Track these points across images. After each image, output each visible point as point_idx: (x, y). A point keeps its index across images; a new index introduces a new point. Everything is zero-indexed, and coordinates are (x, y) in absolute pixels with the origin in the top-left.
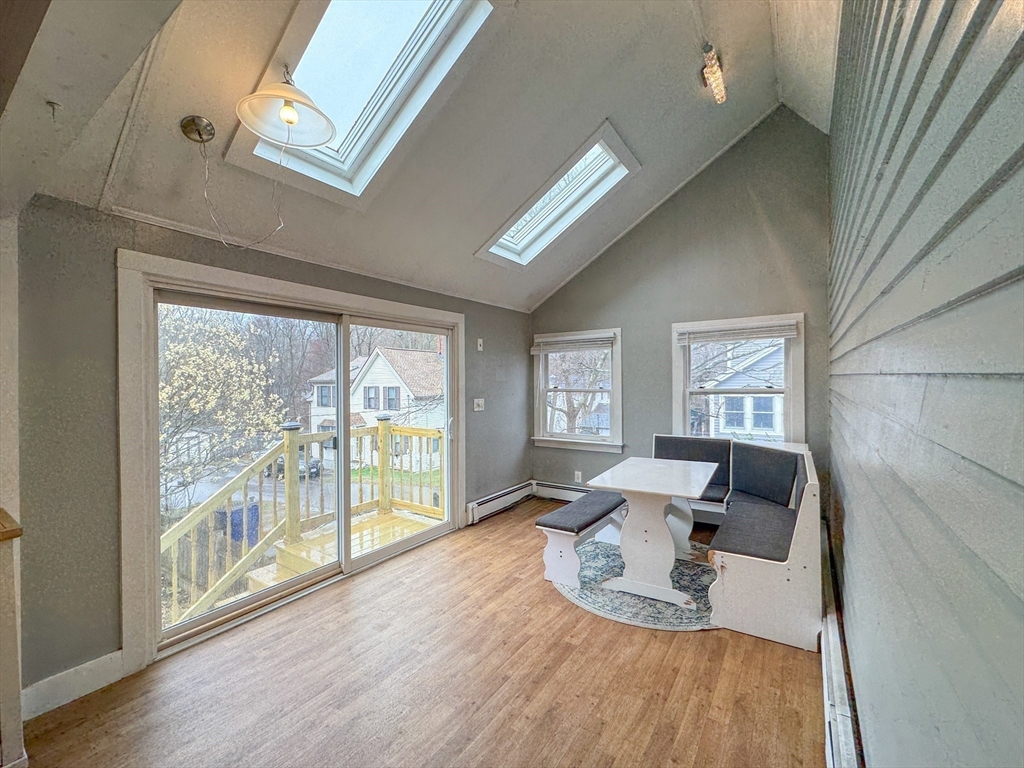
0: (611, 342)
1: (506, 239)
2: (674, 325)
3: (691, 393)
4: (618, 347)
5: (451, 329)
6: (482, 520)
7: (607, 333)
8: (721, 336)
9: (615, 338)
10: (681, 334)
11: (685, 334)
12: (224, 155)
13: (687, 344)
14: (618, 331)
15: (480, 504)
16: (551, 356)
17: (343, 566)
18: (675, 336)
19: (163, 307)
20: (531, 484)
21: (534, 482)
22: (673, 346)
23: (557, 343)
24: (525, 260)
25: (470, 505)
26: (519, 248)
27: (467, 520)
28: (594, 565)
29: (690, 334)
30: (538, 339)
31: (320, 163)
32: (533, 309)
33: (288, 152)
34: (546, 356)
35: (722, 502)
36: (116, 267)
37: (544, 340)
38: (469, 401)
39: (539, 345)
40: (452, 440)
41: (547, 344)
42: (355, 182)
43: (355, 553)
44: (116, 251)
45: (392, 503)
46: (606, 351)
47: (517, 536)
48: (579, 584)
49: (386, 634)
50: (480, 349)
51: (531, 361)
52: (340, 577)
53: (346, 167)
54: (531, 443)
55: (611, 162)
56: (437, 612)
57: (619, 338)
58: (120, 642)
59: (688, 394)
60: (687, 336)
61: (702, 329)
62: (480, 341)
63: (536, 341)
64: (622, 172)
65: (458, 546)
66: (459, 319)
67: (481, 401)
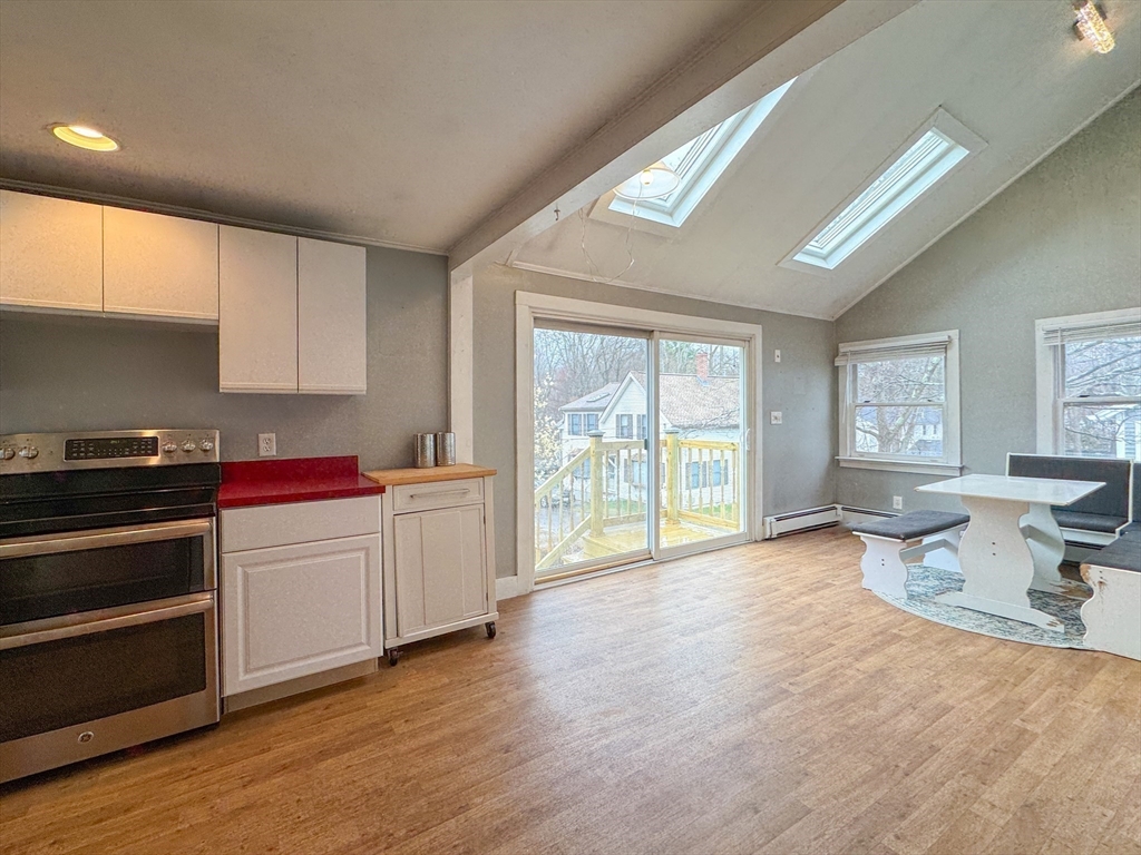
0: (944, 347)
1: (812, 246)
2: (1037, 322)
3: (1066, 405)
4: (954, 353)
5: (747, 341)
6: (782, 536)
7: (941, 337)
8: (1115, 331)
9: (950, 340)
10: (1049, 332)
11: (1055, 331)
12: (588, 214)
13: (1059, 344)
14: (954, 334)
15: (779, 520)
16: (861, 367)
17: (653, 553)
18: (1040, 335)
19: (537, 331)
20: (835, 508)
21: (839, 507)
22: (1038, 348)
23: (866, 351)
24: (832, 264)
25: (768, 519)
26: (825, 251)
27: (764, 533)
28: (923, 583)
29: (1064, 330)
30: (843, 348)
31: (658, 208)
32: (837, 316)
33: (639, 204)
34: (855, 367)
35: (1114, 532)
36: (515, 304)
37: (852, 349)
38: (767, 415)
39: (845, 354)
40: (748, 451)
41: (854, 353)
42: (675, 215)
43: (665, 543)
44: (515, 293)
45: (680, 514)
46: (935, 359)
47: (823, 553)
48: (905, 594)
49: (706, 602)
50: (778, 360)
51: (835, 372)
52: (651, 562)
53: (668, 204)
54: (835, 463)
55: (945, 145)
56: (749, 596)
57: (956, 341)
58: (516, 571)
59: (1061, 406)
60: (1059, 334)
61: (1083, 324)
62: (778, 352)
63: (842, 350)
64: (960, 154)
65: (758, 554)
66: (756, 330)
67: (778, 414)
